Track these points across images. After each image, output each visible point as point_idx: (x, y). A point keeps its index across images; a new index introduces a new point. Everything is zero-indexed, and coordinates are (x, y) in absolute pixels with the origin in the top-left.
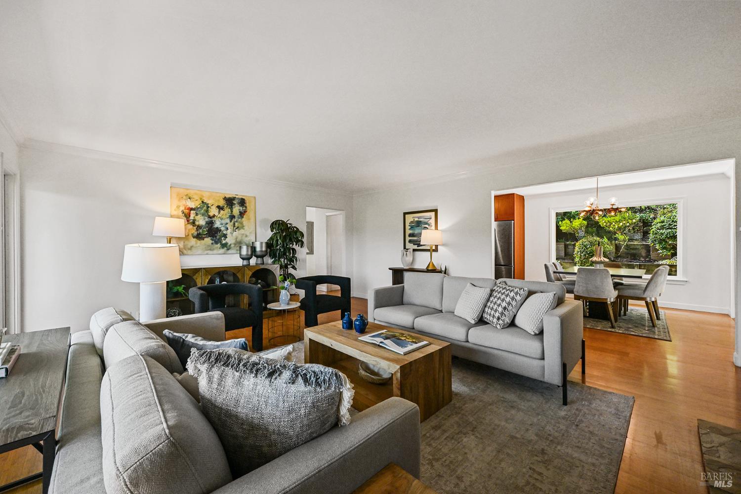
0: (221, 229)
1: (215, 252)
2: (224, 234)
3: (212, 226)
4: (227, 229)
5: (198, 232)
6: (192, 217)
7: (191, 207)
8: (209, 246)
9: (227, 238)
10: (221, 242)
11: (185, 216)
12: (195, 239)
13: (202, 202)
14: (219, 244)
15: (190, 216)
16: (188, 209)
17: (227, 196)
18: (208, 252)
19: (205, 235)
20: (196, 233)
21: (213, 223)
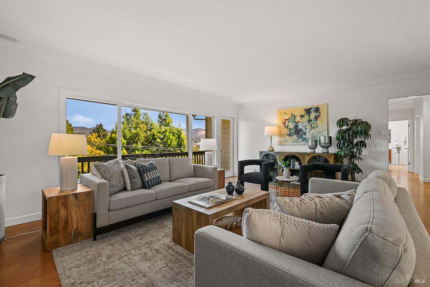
0: (303, 129)
1: (299, 143)
2: (305, 132)
3: (297, 128)
4: (306, 129)
5: (290, 132)
6: (286, 125)
7: (286, 119)
8: (295, 140)
9: (306, 134)
10: (302, 138)
11: (284, 124)
12: (288, 136)
13: (292, 115)
14: (301, 139)
15: (286, 124)
16: (285, 120)
17: (306, 108)
18: (295, 143)
19: (293, 133)
20: (288, 133)
21: (298, 126)
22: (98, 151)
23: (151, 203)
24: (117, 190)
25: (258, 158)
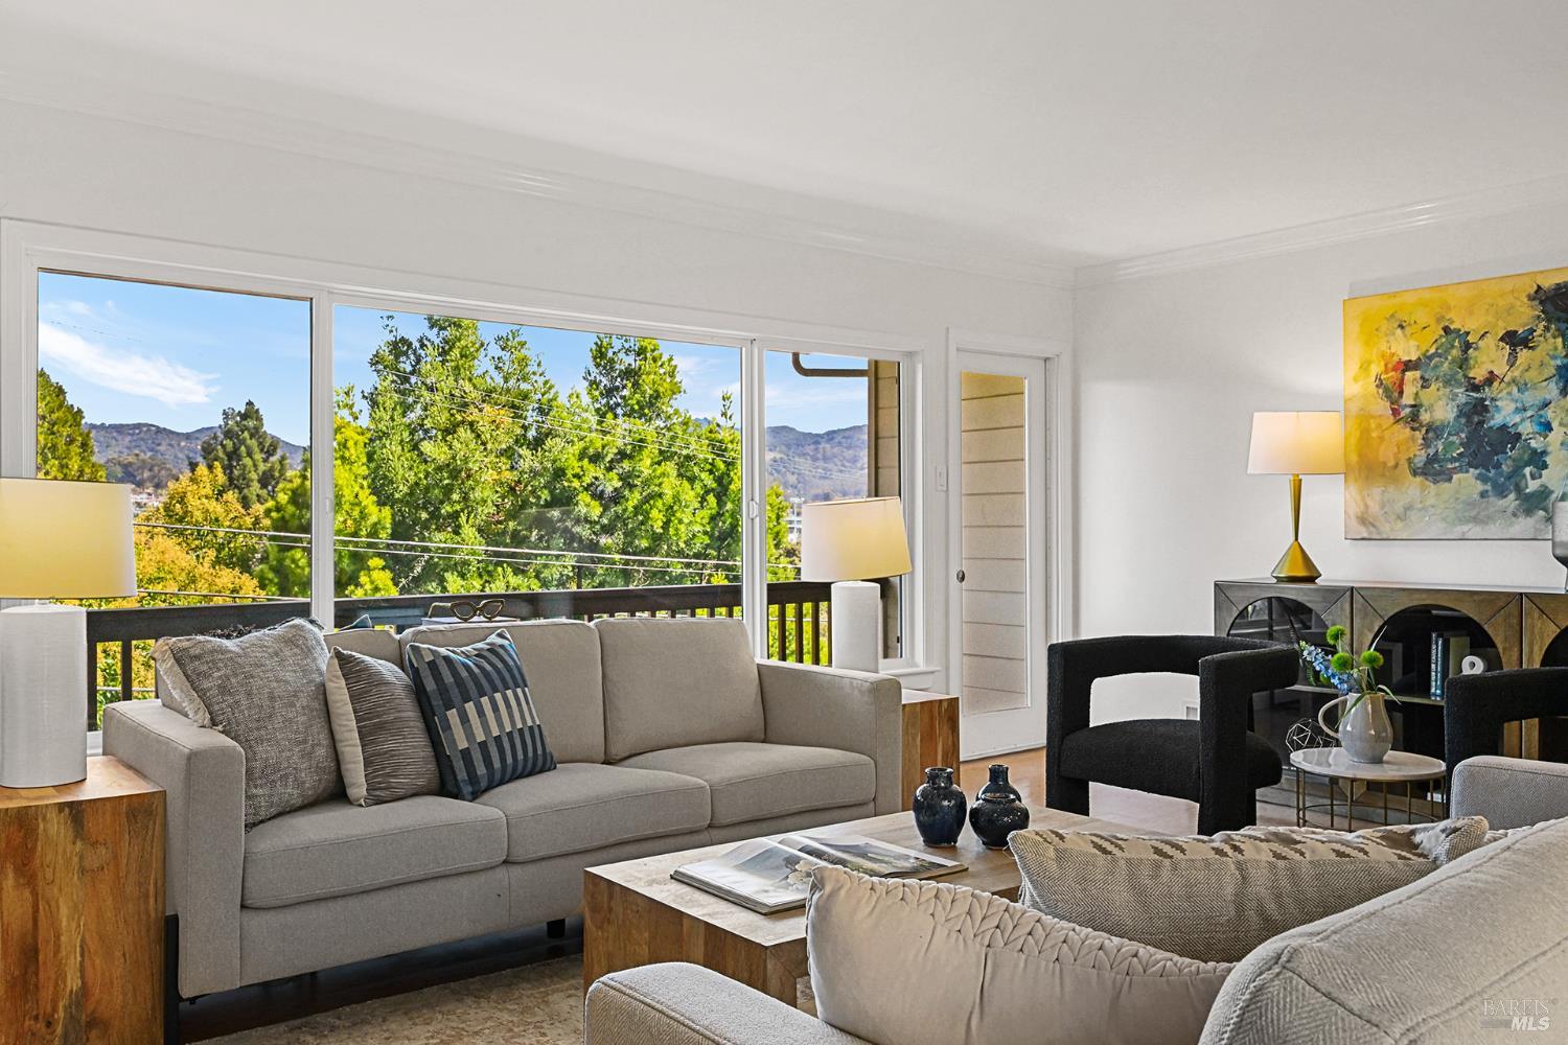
0: (1520, 429)
1: (1493, 530)
2: (1534, 451)
3: (1481, 423)
4: (1548, 427)
5: (1431, 451)
6: (1408, 399)
7: (1406, 358)
8: (1472, 504)
9: (1545, 466)
10: (1519, 490)
11: (1388, 393)
12: (1419, 479)
13: (1446, 330)
14: (1512, 496)
15: (1401, 393)
16: (1395, 369)
17: (1548, 283)
18: (1465, 528)
19: (1454, 460)
20: (1421, 458)
21: (1486, 409)
22: (227, 577)
23: (483, 877)
24: (291, 793)
25: (1200, 622)
